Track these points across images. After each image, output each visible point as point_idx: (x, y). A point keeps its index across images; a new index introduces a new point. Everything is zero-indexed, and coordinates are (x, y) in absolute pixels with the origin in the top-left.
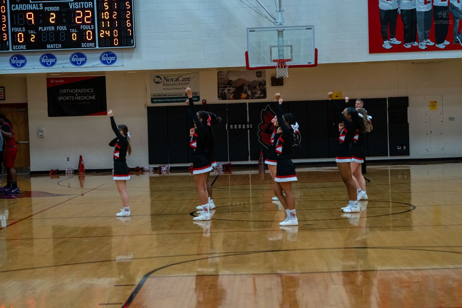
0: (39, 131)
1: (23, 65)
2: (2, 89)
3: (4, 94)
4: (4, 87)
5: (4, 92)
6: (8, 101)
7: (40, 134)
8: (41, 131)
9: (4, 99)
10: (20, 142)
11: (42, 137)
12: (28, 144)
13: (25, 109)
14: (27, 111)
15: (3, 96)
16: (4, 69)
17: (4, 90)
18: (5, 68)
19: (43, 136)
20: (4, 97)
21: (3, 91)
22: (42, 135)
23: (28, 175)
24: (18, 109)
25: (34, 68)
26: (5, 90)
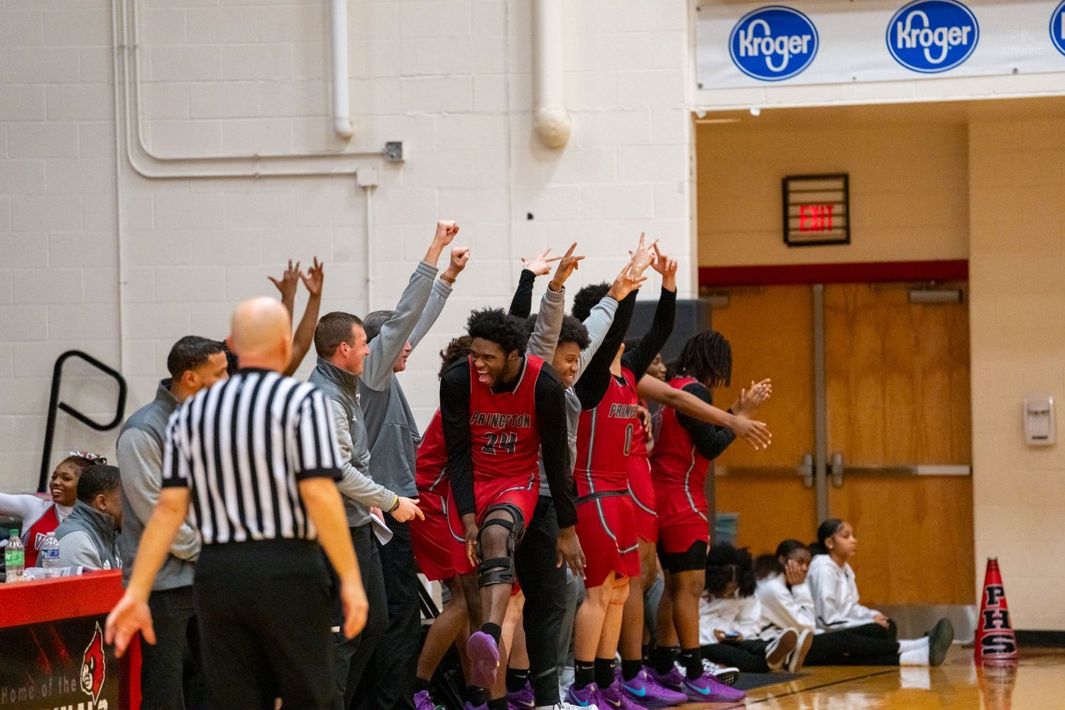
0: (1030, 413)
1: (958, 54)
2: (839, 184)
3: (846, 215)
4: (845, 177)
5: (846, 203)
6: (862, 250)
7: (1036, 426)
8: (1036, 413)
9: (846, 241)
10: (924, 470)
11: (1040, 444)
12: (970, 477)
13: (949, 295)
14: (963, 300)
15: (838, 221)
16: (855, 81)
17: (846, 190)
18: (860, 76)
19: (1050, 441)
20: (847, 228)
21: (839, 196)
22: (1043, 434)
23: (964, 647)
24: (915, 295)
25: (1015, 71)
26: (852, 190)
